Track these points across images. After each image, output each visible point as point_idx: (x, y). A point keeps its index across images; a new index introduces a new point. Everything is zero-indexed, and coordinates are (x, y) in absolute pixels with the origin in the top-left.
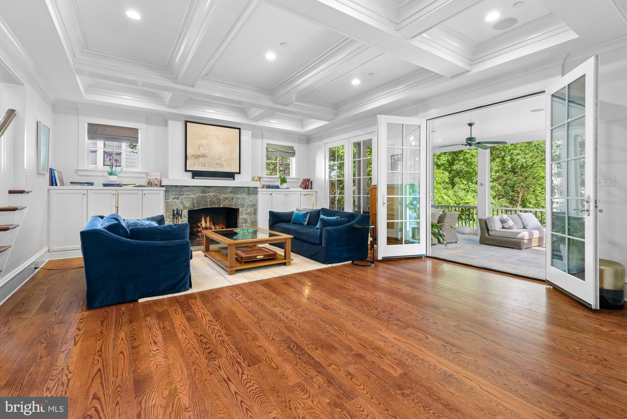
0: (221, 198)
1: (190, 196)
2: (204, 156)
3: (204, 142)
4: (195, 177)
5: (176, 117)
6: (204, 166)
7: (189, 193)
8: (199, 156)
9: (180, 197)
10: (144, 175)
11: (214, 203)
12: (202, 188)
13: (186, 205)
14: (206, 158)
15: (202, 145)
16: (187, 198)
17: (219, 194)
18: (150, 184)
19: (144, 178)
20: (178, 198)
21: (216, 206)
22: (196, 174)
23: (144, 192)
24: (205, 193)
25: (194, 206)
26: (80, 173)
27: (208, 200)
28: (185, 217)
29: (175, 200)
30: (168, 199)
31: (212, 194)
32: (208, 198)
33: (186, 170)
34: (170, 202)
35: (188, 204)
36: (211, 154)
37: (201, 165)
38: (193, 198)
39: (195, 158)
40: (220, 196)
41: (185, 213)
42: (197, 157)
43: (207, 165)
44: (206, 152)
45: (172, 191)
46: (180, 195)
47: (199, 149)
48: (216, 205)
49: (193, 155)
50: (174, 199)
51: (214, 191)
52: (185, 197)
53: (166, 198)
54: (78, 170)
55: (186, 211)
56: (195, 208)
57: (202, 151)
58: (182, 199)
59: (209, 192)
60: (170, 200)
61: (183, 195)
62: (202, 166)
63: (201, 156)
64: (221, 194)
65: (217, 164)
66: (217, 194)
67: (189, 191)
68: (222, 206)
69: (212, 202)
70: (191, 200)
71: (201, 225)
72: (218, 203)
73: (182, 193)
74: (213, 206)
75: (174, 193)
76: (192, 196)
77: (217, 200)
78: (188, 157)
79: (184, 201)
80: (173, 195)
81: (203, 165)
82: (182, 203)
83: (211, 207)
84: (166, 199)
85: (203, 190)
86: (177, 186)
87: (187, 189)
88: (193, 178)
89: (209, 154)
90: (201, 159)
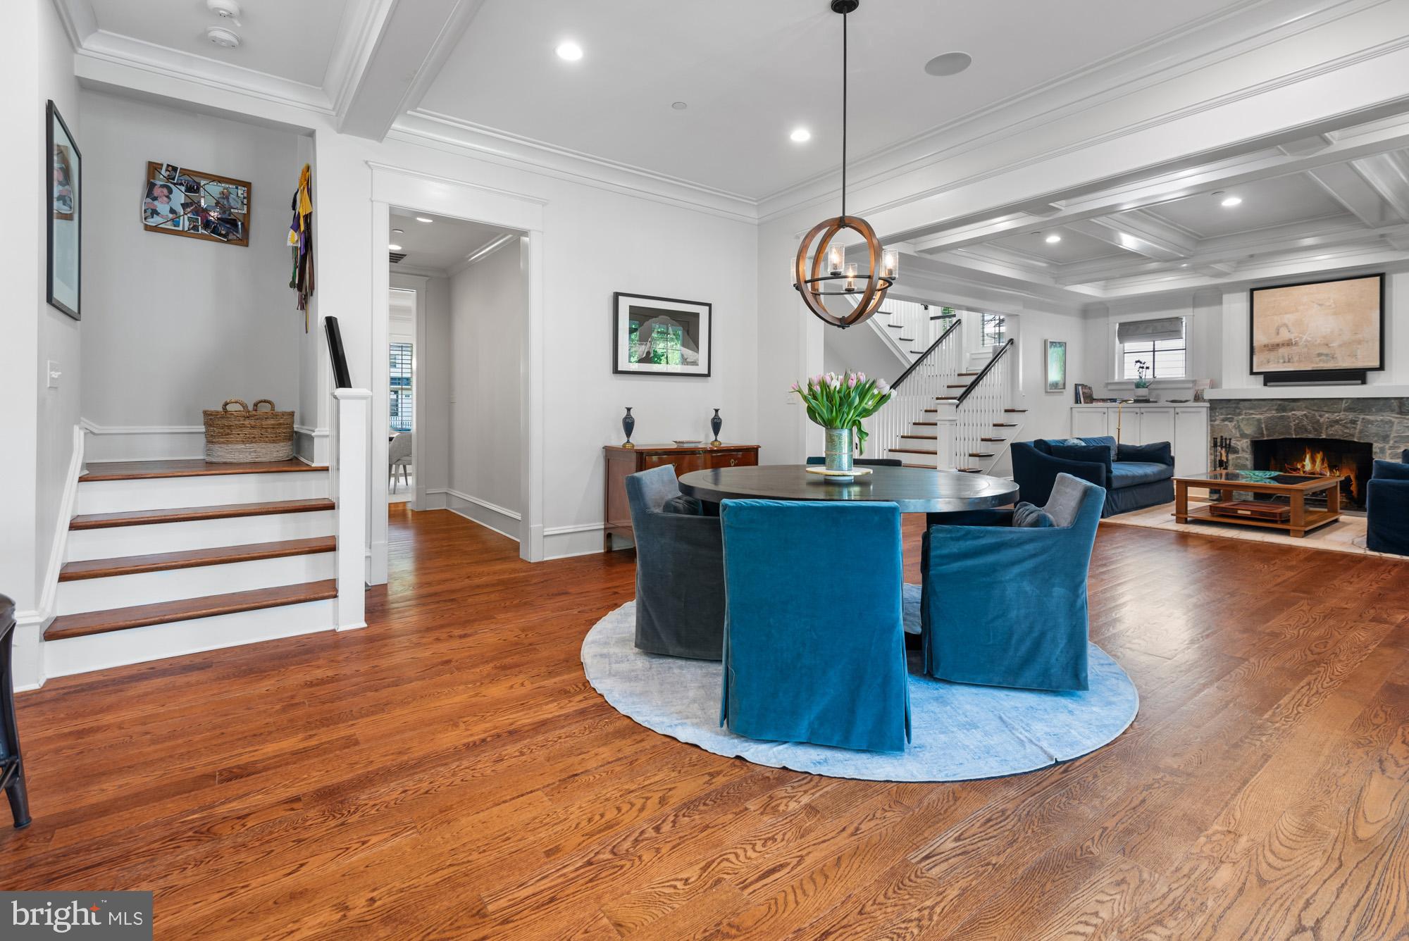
0: (1322, 420)
1: (1254, 416)
2: (1288, 345)
3: (1289, 318)
4: (1269, 384)
5: (1234, 287)
6: (1289, 362)
7: (1251, 412)
8: (1278, 345)
9: (1236, 418)
10: (1191, 385)
11: (1306, 430)
12: (1279, 402)
13: (1246, 432)
14: (1294, 348)
15: (1285, 325)
16: (1248, 419)
17: (1317, 414)
18: (1198, 398)
19: (1189, 388)
20: (1231, 420)
21: (1311, 436)
22: (1271, 378)
23: (1177, 410)
24: (1284, 410)
25: (1262, 434)
26: (1110, 387)
27: (1292, 424)
28: (1243, 450)
29: (1226, 423)
30: (1215, 421)
31: (1299, 413)
32: (1292, 420)
33: (1252, 373)
34: (1218, 425)
35: (1249, 430)
36: (1305, 337)
37: (1281, 361)
38: (1259, 420)
39: (1270, 350)
40: (1321, 416)
41: (1243, 444)
42: (1274, 347)
43: (1296, 359)
44: (1292, 336)
45: (1221, 409)
46: (1234, 414)
47: (1278, 334)
48: (1310, 433)
49: (1265, 346)
50: (1224, 420)
51: (1306, 408)
52: (1243, 419)
53: (1212, 419)
54: (1108, 384)
55: (1245, 441)
56: (1263, 437)
57: (1285, 335)
58: (1238, 421)
59: (1293, 410)
60: (1217, 423)
61: (1240, 414)
62: (1284, 362)
63: (1283, 345)
64: (1323, 413)
65: (1319, 355)
66: (1313, 412)
67: (1251, 409)
68: (1324, 437)
69: (1300, 428)
70: (1256, 423)
71: (1303, 466)
72: (1316, 430)
73: (1238, 411)
74: (1304, 436)
75: (1224, 411)
76: (1258, 417)
77: (1313, 423)
78: (1256, 350)
79: (1242, 425)
80: (1222, 414)
81: (1287, 360)
82: (1238, 427)
83: (1298, 437)
84: (1211, 421)
85: (1280, 405)
86: (1229, 400)
87: (1247, 404)
88: (1265, 384)
89: (1301, 338)
90: (1283, 351)
